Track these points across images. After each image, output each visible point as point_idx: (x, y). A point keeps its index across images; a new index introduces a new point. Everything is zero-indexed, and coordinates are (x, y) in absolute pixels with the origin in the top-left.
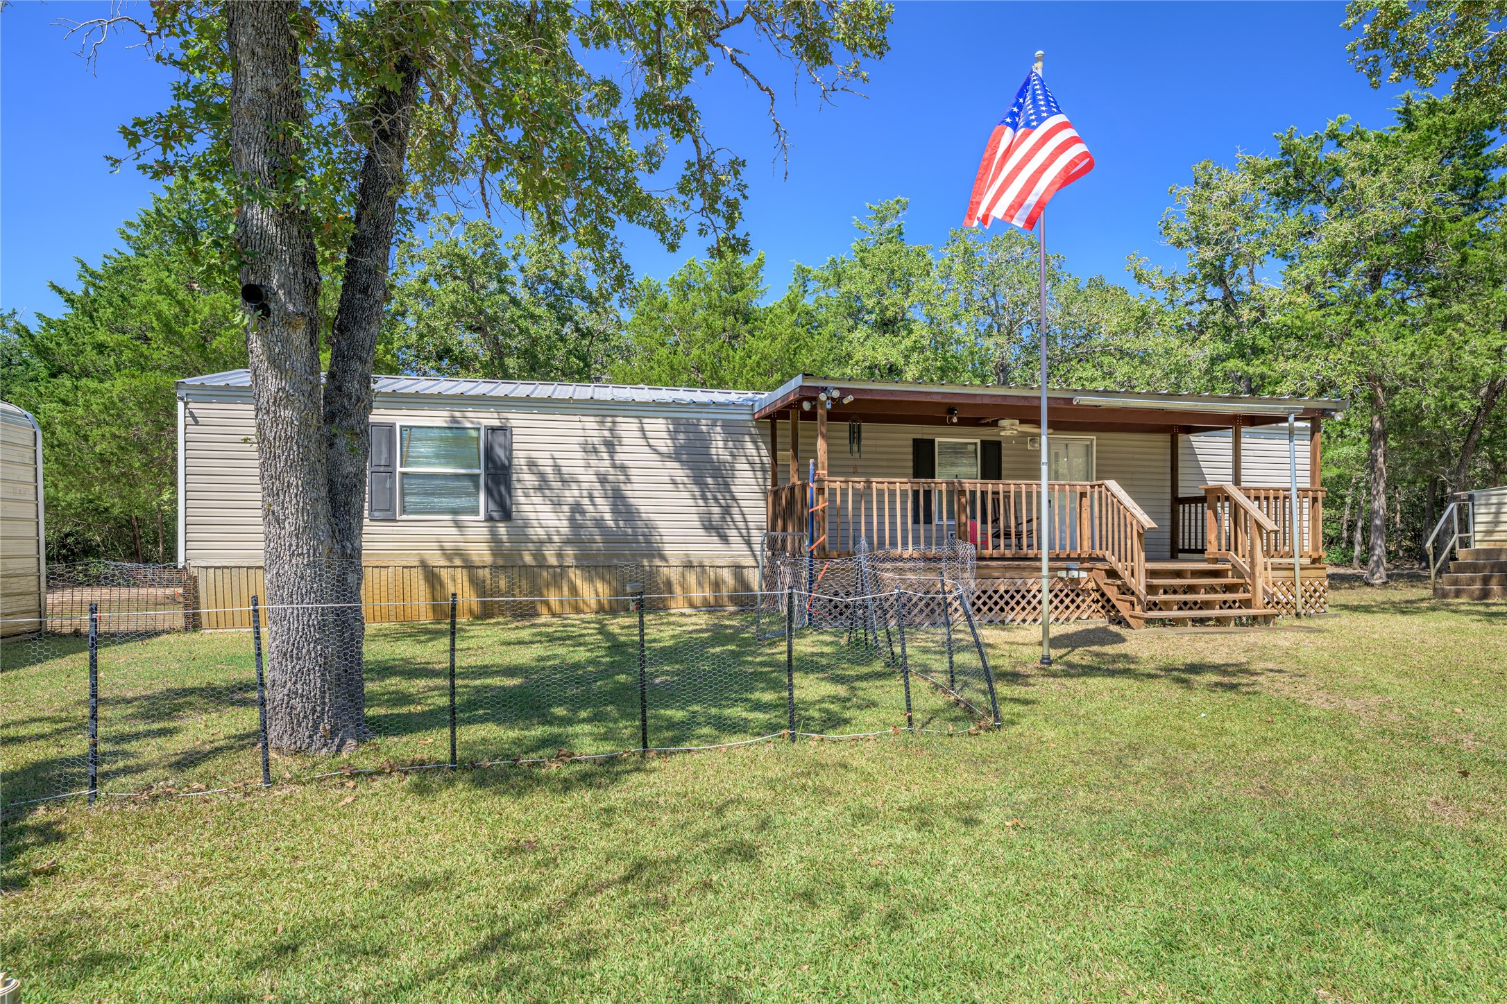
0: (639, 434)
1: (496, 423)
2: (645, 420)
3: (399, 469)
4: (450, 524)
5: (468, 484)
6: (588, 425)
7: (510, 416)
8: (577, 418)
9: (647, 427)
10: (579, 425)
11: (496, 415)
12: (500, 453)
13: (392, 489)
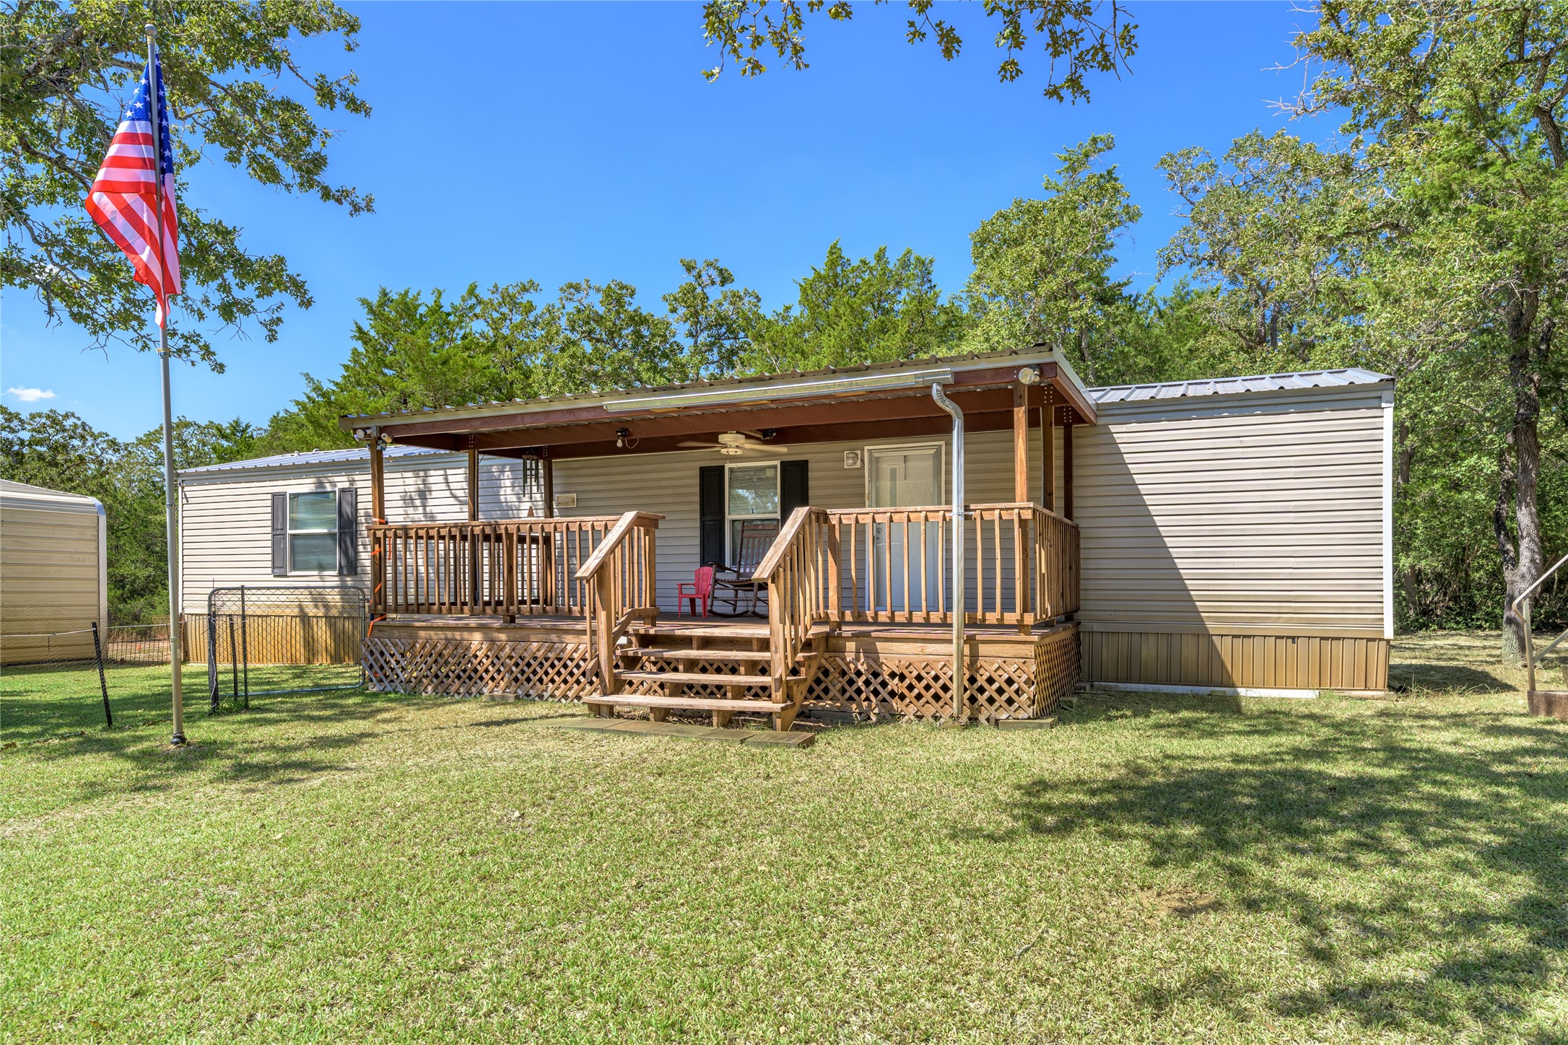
0: (443, 486)
1: (347, 485)
2: (449, 472)
3: (289, 532)
4: (317, 578)
5: (329, 542)
6: (408, 481)
7: (356, 478)
8: (399, 475)
9: (451, 479)
10: (400, 482)
11: (345, 478)
12: (347, 509)
13: (285, 549)
